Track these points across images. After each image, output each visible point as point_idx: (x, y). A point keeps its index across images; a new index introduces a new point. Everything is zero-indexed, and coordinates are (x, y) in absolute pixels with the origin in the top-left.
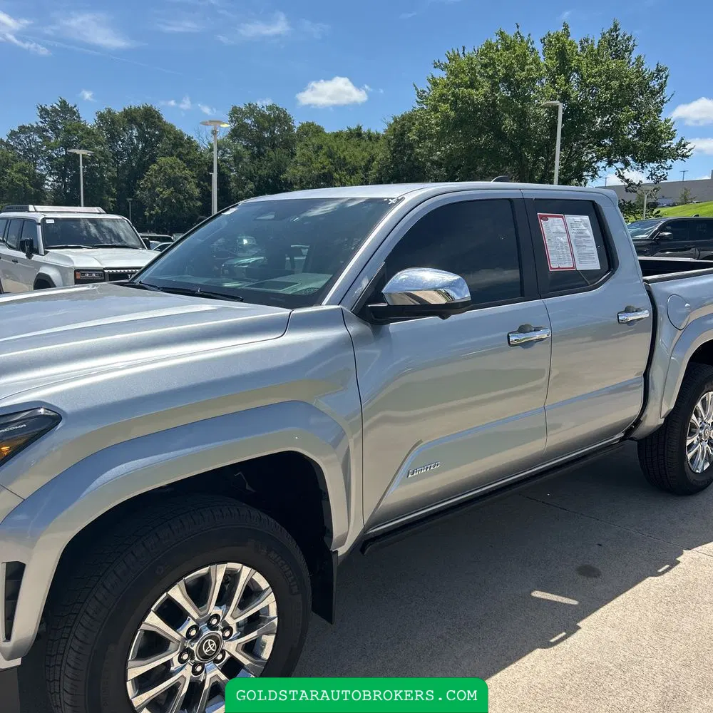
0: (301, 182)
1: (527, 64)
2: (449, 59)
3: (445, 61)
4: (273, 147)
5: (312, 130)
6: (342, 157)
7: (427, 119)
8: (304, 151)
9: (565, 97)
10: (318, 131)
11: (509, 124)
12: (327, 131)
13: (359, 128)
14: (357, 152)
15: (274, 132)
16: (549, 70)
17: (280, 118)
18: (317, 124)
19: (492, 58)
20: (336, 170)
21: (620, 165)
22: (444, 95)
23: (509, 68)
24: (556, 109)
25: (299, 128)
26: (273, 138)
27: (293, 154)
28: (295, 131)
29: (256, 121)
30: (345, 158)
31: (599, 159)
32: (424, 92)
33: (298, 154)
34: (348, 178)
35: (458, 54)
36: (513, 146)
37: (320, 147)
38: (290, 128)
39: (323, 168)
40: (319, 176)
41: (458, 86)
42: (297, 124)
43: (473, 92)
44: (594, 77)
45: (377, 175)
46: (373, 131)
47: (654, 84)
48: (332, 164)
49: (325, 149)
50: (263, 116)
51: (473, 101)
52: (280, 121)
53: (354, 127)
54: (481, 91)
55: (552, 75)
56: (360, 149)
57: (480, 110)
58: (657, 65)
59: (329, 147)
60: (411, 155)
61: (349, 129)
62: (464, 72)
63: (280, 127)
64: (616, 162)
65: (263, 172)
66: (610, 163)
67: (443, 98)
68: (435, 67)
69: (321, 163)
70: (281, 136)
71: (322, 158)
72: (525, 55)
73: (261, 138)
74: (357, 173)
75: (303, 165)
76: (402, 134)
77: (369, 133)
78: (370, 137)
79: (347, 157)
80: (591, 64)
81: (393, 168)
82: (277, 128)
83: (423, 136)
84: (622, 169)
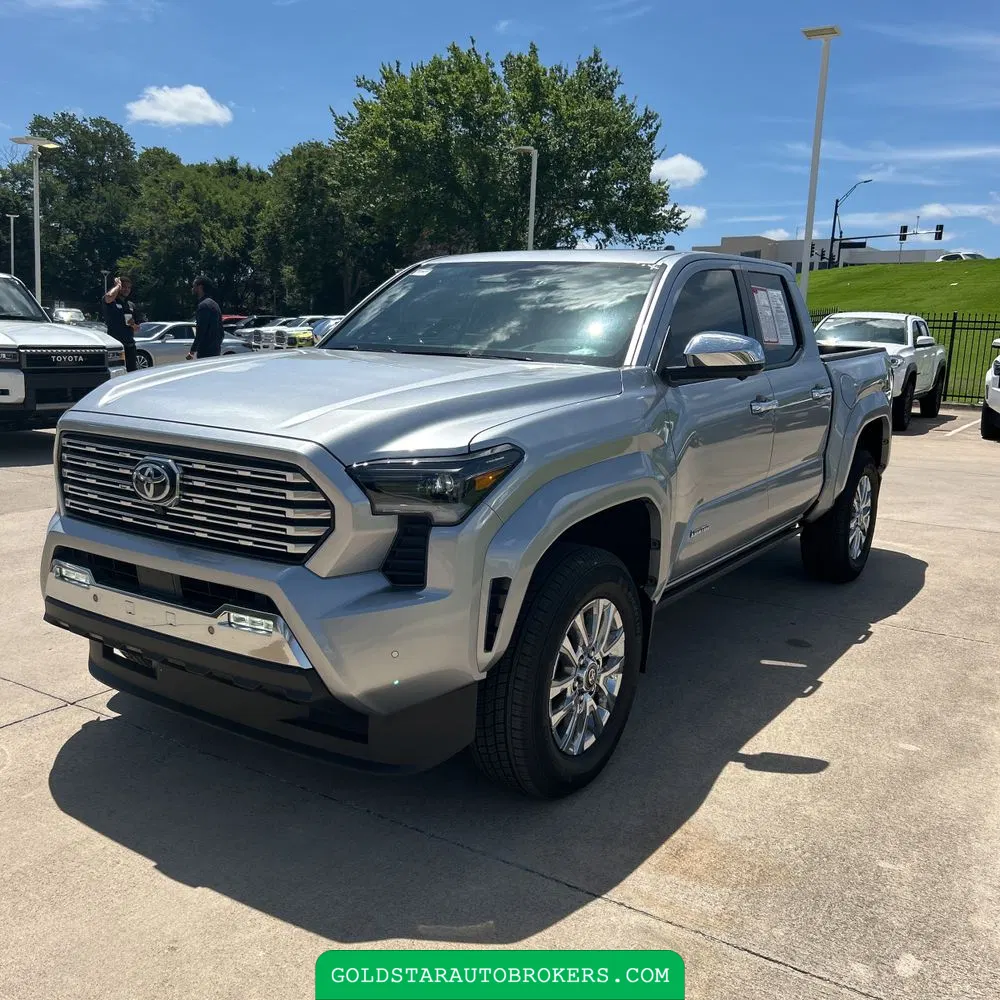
0: (152, 234)
1: (492, 95)
2: (384, 77)
3: (378, 79)
4: (104, 181)
5: (161, 160)
6: (214, 202)
7: (351, 158)
8: (153, 190)
9: (540, 142)
10: (172, 162)
11: (464, 172)
12: (185, 162)
13: (234, 162)
14: (234, 194)
15: (103, 160)
16: (519, 105)
17: (112, 139)
18: (170, 150)
19: (444, 83)
20: (205, 220)
21: (601, 235)
22: (380, 126)
23: (468, 96)
24: (528, 157)
25: (141, 156)
26: (102, 167)
27: (136, 193)
28: (137, 159)
29: (75, 141)
30: (218, 204)
31: (577, 225)
32: (344, 119)
33: (144, 194)
34: (223, 232)
35: (391, 72)
36: (470, 203)
37: (180, 186)
38: (128, 155)
39: (186, 216)
40: (178, 228)
41: (400, 116)
42: (139, 150)
43: (421, 125)
44: (576, 119)
45: (269, 230)
46: (253, 167)
47: (643, 134)
48: (198, 212)
49: (188, 189)
50: (85, 132)
51: (420, 137)
52: (112, 142)
53: (225, 159)
54: (431, 126)
55: (522, 112)
56: (239, 191)
57: (430, 151)
58: (646, 110)
59: (194, 187)
60: (322, 206)
61: (219, 162)
62: (405, 97)
63: (113, 151)
64: (598, 231)
65: (92, 218)
66: (589, 233)
67: (379, 131)
68: (358, 86)
69: (181, 209)
70: (115, 165)
71: (183, 201)
72: (487, 82)
73: (83, 166)
74: (237, 226)
75: (155, 210)
76: (310, 176)
77: (249, 170)
78: (249, 175)
79: (222, 202)
80: (572, 101)
81: (297, 223)
82: (108, 154)
83: (347, 182)
84: (603, 241)
